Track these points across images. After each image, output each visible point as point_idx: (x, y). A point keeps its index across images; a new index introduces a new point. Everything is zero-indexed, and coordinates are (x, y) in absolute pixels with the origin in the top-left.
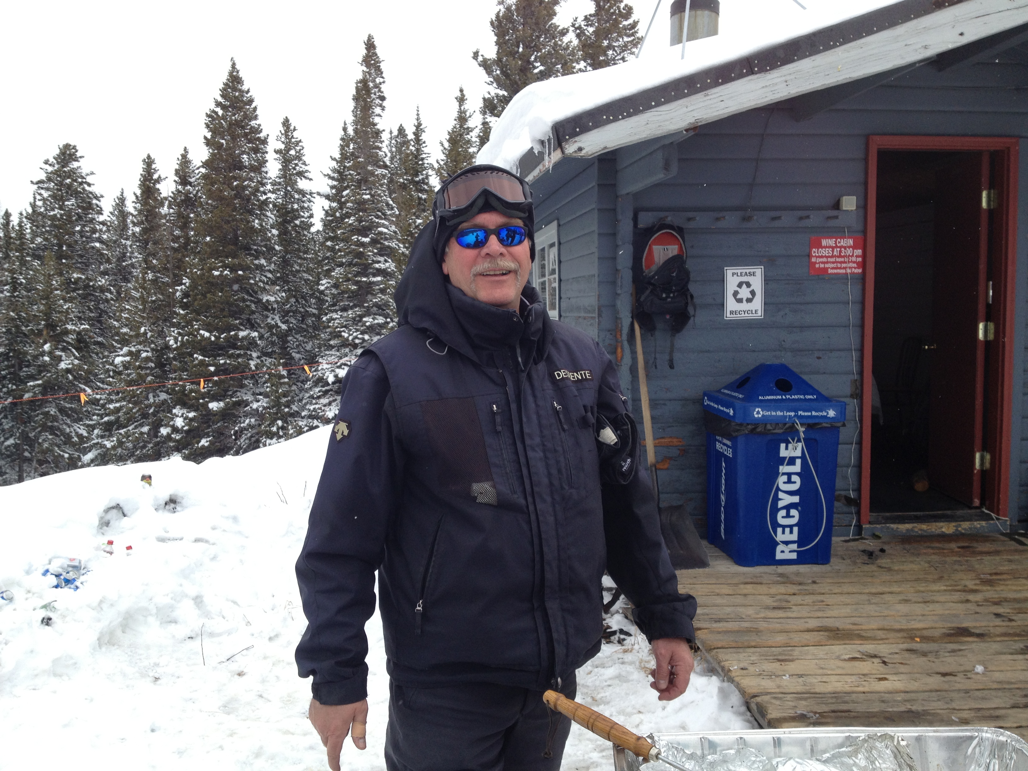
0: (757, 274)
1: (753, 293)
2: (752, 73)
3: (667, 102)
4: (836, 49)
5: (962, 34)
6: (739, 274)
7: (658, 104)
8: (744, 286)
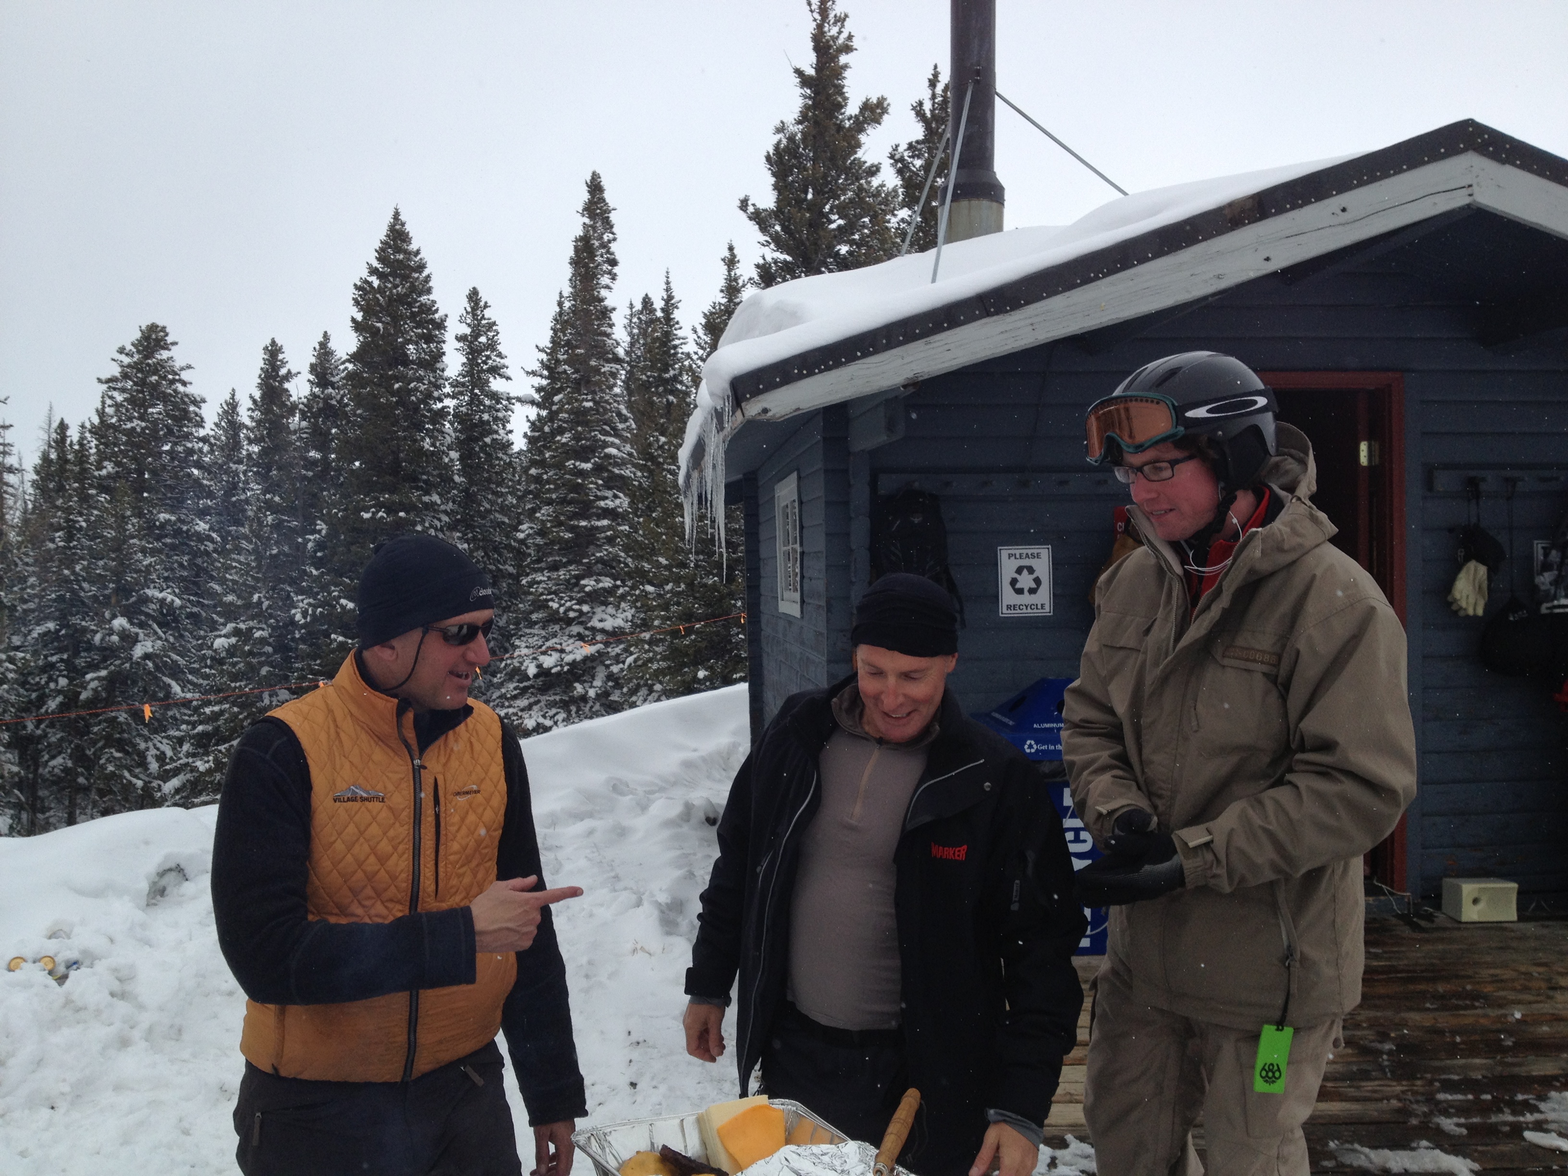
0: (1042, 556)
1: (1037, 581)
2: (988, 314)
3: (876, 352)
4: (1099, 283)
5: (1267, 259)
6: (1018, 556)
7: (865, 355)
8: (1025, 572)
